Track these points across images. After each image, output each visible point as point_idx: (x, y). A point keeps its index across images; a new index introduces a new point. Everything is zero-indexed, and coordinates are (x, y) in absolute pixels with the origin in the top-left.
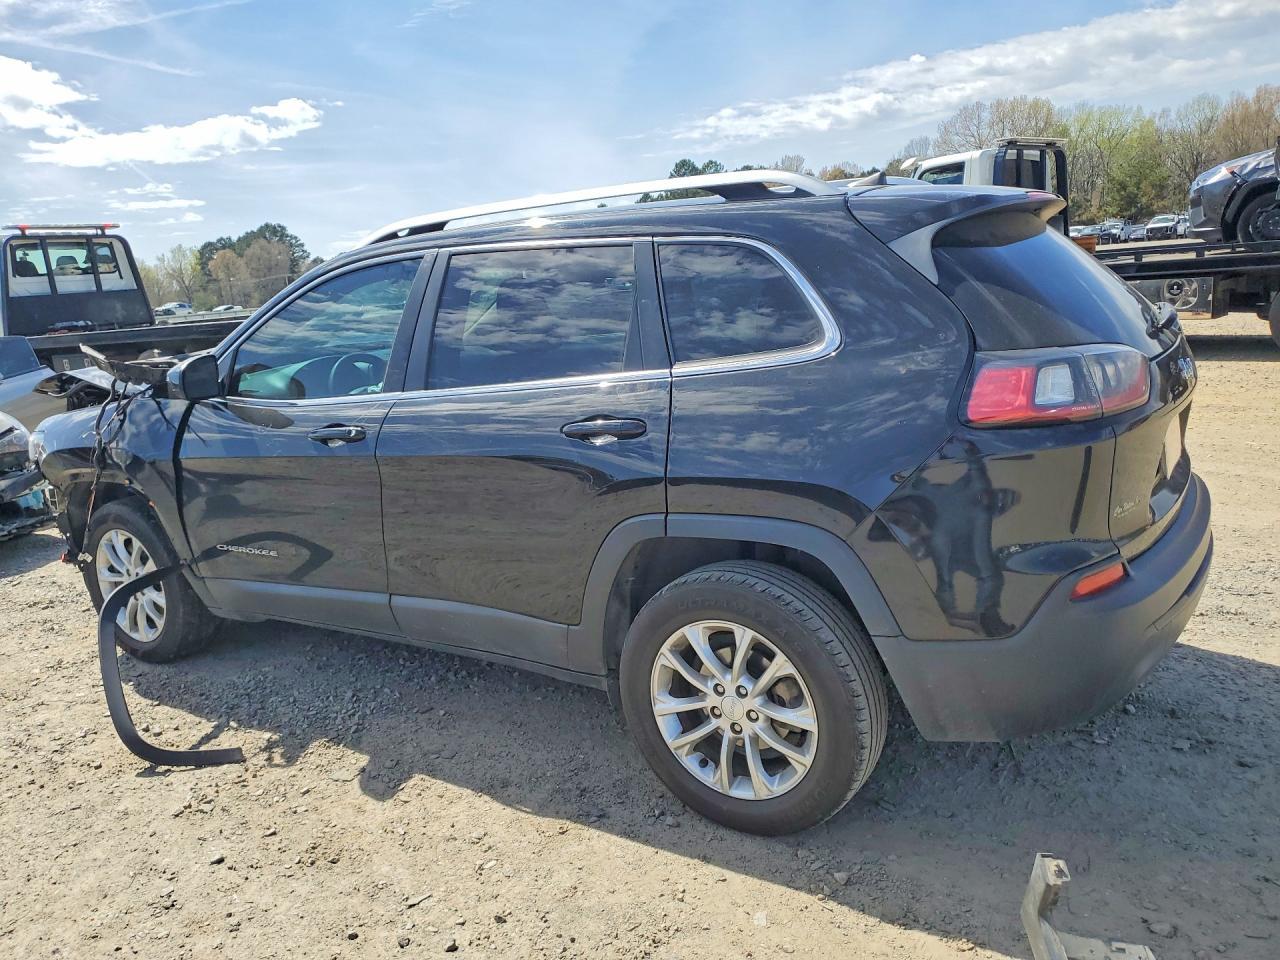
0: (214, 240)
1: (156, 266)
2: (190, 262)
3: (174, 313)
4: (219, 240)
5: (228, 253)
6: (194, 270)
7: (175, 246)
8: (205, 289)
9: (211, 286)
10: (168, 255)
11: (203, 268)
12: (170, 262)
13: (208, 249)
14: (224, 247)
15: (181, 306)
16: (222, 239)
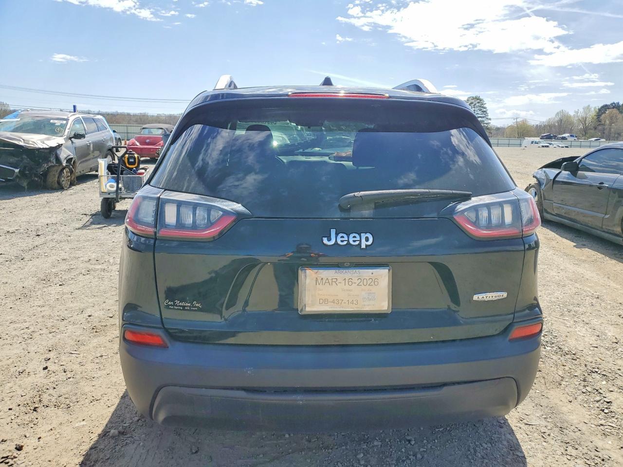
0: (609, 103)
1: (574, 115)
2: (593, 113)
3: (567, 139)
4: (612, 104)
5: (615, 111)
6: (593, 118)
7: (586, 105)
8: (595, 128)
9: (600, 127)
10: (581, 110)
11: (598, 118)
12: (581, 114)
13: (605, 107)
14: (613, 108)
15: (571, 136)
16: (614, 103)
